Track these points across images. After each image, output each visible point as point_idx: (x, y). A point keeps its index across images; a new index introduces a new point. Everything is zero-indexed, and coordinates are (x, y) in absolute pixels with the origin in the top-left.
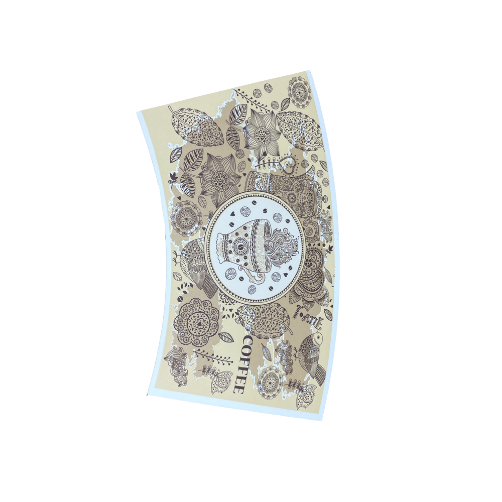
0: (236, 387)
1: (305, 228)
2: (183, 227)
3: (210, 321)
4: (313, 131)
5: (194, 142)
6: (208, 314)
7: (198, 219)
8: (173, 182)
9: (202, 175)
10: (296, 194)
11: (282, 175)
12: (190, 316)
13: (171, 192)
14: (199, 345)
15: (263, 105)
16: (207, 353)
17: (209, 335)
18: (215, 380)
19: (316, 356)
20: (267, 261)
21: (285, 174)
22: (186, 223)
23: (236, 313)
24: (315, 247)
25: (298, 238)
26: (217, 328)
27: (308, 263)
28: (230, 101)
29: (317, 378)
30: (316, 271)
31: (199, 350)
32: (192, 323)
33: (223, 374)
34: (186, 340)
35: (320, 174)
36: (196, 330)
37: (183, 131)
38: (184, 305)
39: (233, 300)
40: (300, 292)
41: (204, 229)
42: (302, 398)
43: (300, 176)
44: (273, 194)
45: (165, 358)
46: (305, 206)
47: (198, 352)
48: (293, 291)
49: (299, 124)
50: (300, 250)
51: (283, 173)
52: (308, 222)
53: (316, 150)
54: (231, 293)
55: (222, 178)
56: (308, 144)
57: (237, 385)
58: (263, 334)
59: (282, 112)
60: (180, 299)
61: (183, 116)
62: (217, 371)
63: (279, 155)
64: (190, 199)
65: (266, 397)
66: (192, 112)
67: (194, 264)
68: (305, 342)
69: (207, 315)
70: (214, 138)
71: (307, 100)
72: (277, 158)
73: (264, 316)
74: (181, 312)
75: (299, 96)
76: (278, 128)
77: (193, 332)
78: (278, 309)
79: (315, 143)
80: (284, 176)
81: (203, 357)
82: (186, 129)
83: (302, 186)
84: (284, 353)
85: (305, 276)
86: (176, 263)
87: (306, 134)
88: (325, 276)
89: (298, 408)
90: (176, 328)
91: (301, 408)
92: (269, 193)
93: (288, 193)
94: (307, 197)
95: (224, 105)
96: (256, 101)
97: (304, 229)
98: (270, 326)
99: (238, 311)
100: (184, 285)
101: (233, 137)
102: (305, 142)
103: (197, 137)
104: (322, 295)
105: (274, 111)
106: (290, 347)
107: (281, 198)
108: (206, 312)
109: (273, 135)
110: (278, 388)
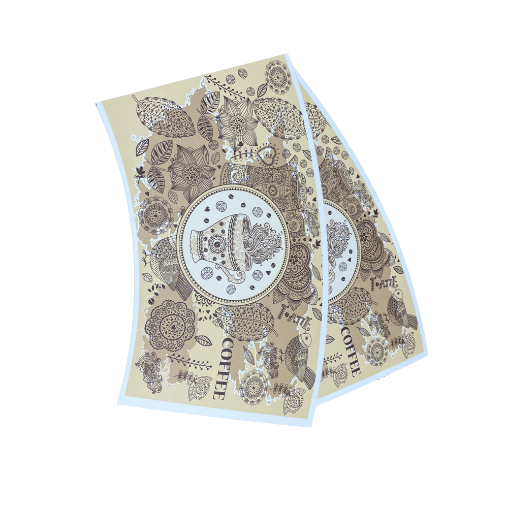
0: (216, 393)
1: (289, 222)
2: (153, 225)
3: (185, 324)
4: (294, 119)
5: (162, 133)
6: (183, 316)
7: (169, 216)
8: (140, 177)
9: (171, 168)
10: (277, 186)
11: (261, 166)
12: (163, 319)
13: (137, 187)
14: (174, 350)
15: (237, 92)
16: (183, 358)
17: (184, 339)
18: (192, 386)
19: (304, 357)
20: (247, 259)
21: (264, 165)
22: (155, 220)
23: (213, 314)
24: (300, 242)
25: (280, 234)
26: (193, 331)
27: (293, 260)
28: (199, 89)
29: (306, 381)
30: (302, 268)
31: (174, 355)
32: (165, 327)
33: (202, 379)
34: (159, 344)
35: (304, 164)
36: (170, 333)
37: (149, 121)
38: (156, 308)
39: (210, 301)
40: (285, 290)
41: (176, 226)
42: (289, 403)
43: (281, 167)
44: (252, 187)
45: (136, 364)
46: (287, 198)
47: (172, 357)
48: (277, 289)
49: (278, 111)
50: (283, 246)
51: (262, 163)
52: (291, 216)
53: (298, 138)
54: (208, 294)
55: (194, 171)
56: (289, 132)
57: (216, 391)
58: (244, 335)
59: (259, 98)
60: (151, 302)
61: (148, 105)
62: (194, 377)
63: (256, 145)
64: (159, 194)
65: (249, 403)
66: (159, 100)
67: (165, 264)
68: (291, 344)
69: (182, 318)
70: (184, 128)
71: (286, 85)
72: (255, 148)
73: (246, 317)
74: (153, 315)
75: (277, 81)
76: (254, 116)
77: (166, 336)
78: (260, 309)
79: (297, 131)
80: (264, 167)
81: (179, 362)
82: (153, 119)
83: (284, 177)
84: (269, 356)
85: (290, 274)
86: (146, 263)
87: (287, 121)
88: (312, 272)
89: (285, 414)
90: (148, 332)
91: (289, 413)
92: (247, 186)
93: (269, 185)
94: (289, 189)
95: (193, 92)
96: (229, 88)
97: (287, 223)
98: (252, 327)
99: (216, 312)
100: (155, 286)
101: (205, 127)
102: (286, 130)
103: (165, 128)
104: (309, 293)
105: (250, 98)
106: (275, 349)
107: (260, 191)
108: (180, 315)
109: (250, 124)
110: (262, 393)
